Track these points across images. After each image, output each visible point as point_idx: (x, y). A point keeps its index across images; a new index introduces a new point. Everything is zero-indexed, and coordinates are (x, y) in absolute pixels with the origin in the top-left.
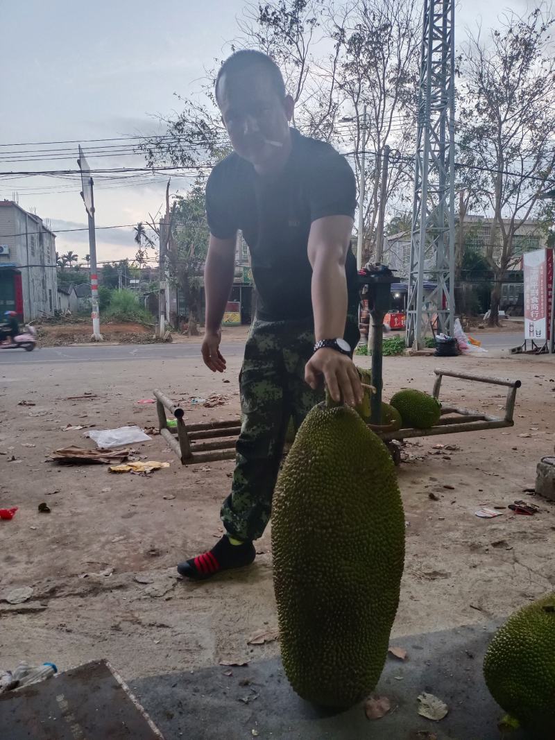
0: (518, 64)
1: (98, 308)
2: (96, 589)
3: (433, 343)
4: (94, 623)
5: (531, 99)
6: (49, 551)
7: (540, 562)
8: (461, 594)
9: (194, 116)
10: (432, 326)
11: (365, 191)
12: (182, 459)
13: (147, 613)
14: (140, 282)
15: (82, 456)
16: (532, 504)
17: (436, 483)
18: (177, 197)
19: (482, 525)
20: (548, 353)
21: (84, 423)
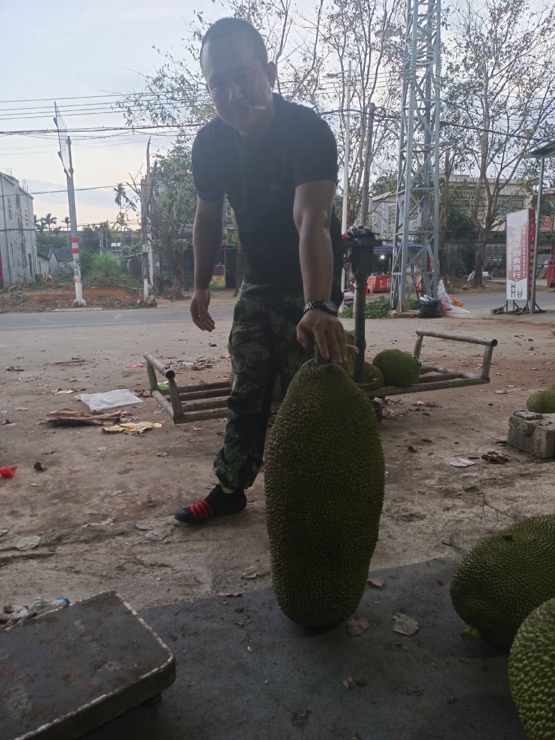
0: (506, 16)
1: (80, 272)
2: (100, 536)
3: (418, 305)
4: (100, 565)
5: (518, 54)
6: (52, 506)
7: (507, 504)
8: (434, 532)
9: (174, 71)
10: (416, 288)
11: (350, 149)
12: (174, 419)
13: (147, 556)
14: (122, 245)
15: (75, 418)
16: (503, 454)
17: (415, 437)
18: (158, 156)
19: (456, 473)
20: (528, 313)
21: (75, 387)
